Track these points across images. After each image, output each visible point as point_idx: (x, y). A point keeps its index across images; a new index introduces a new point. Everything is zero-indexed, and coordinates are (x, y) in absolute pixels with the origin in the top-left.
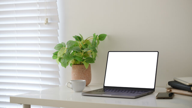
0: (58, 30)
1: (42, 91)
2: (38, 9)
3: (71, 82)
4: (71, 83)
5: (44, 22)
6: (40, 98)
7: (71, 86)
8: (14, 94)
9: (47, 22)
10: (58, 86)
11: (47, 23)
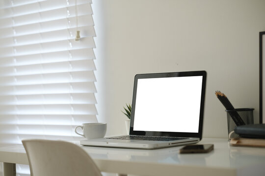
0: (94, 49)
2: (68, 17)
9: (78, 37)
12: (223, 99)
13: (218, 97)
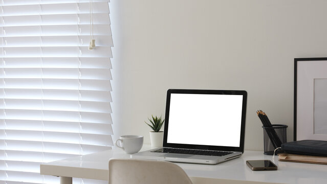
0: (111, 59)
1: (86, 156)
2: (79, 24)
3: (121, 138)
4: (122, 141)
5: (88, 45)
6: (81, 166)
7: (121, 144)
8: (47, 161)
9: (94, 45)
10: (111, 148)
11: (93, 47)
12: (263, 118)
13: (259, 116)
